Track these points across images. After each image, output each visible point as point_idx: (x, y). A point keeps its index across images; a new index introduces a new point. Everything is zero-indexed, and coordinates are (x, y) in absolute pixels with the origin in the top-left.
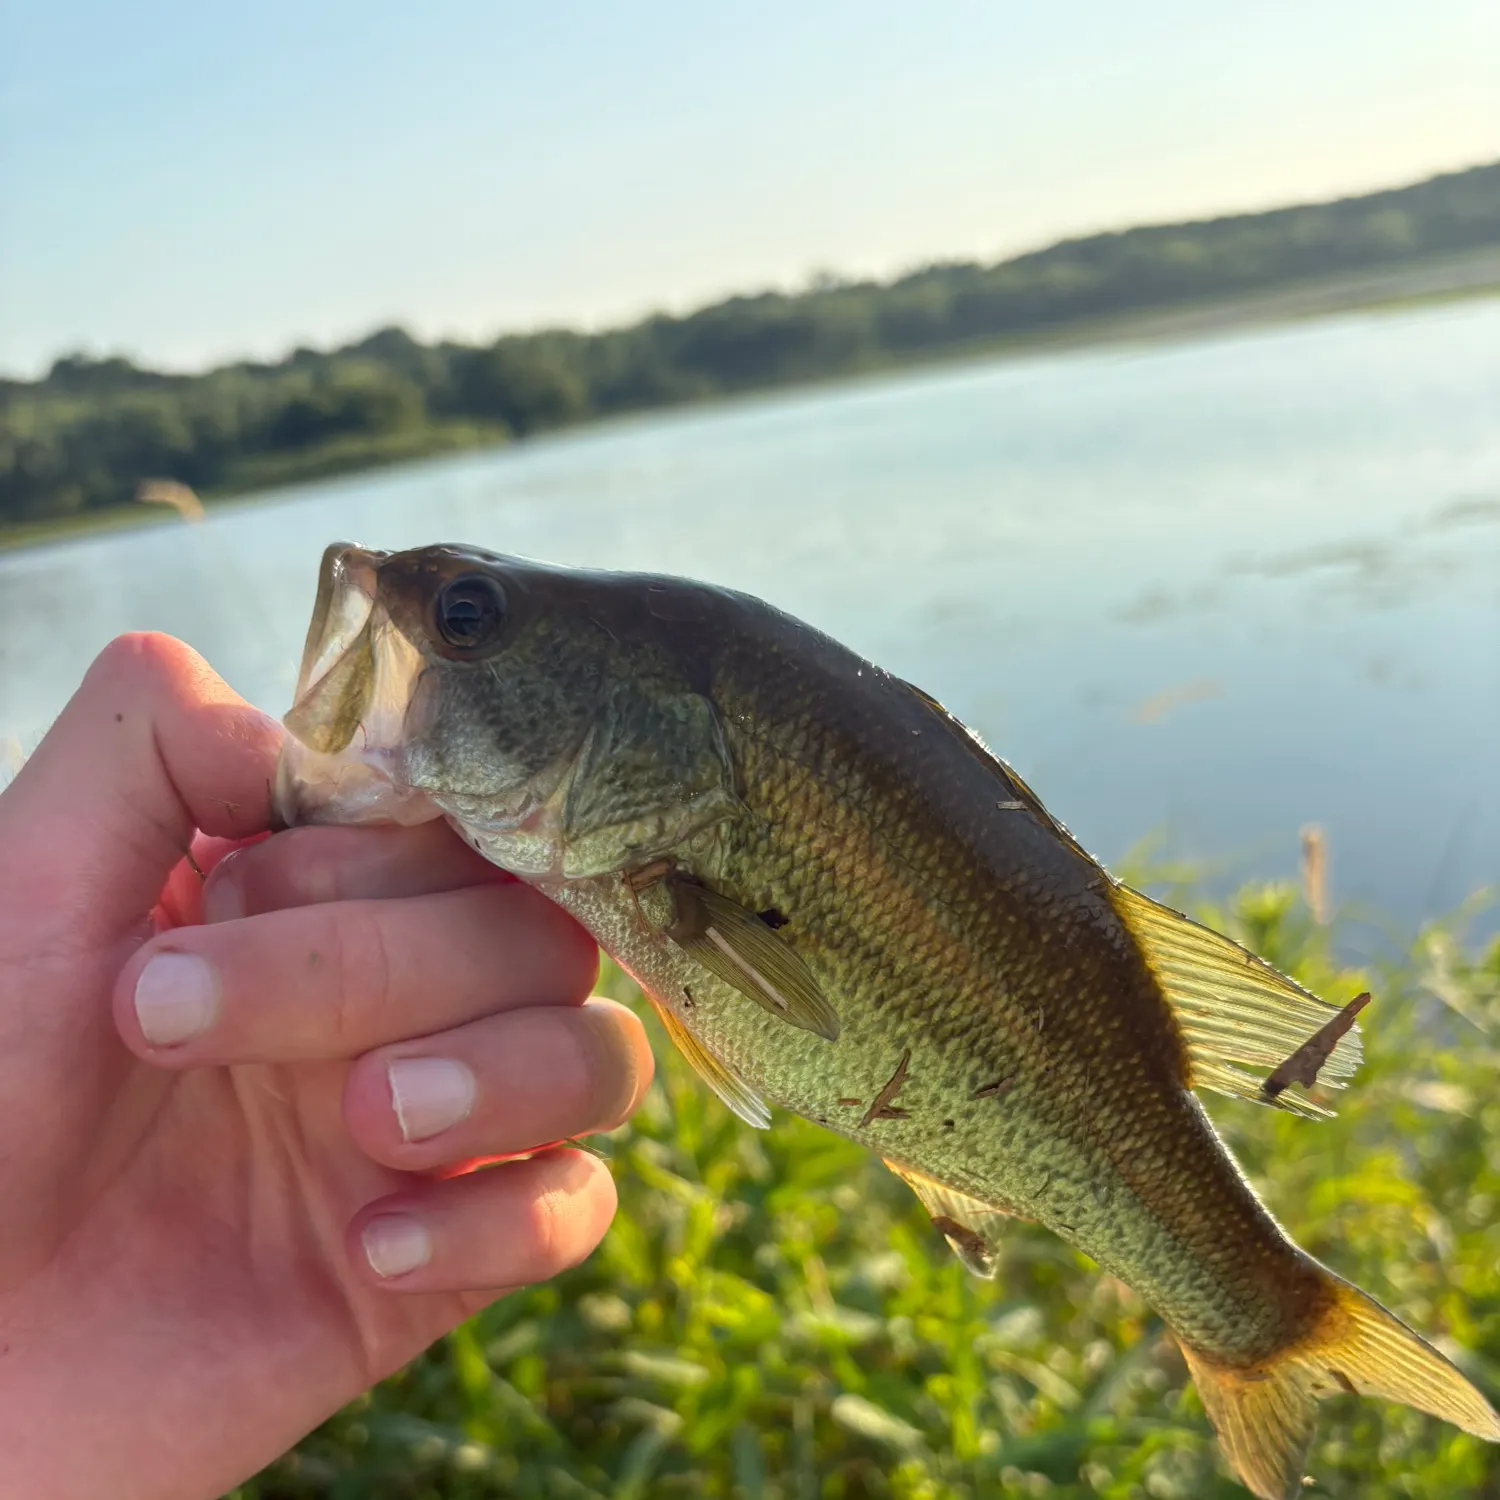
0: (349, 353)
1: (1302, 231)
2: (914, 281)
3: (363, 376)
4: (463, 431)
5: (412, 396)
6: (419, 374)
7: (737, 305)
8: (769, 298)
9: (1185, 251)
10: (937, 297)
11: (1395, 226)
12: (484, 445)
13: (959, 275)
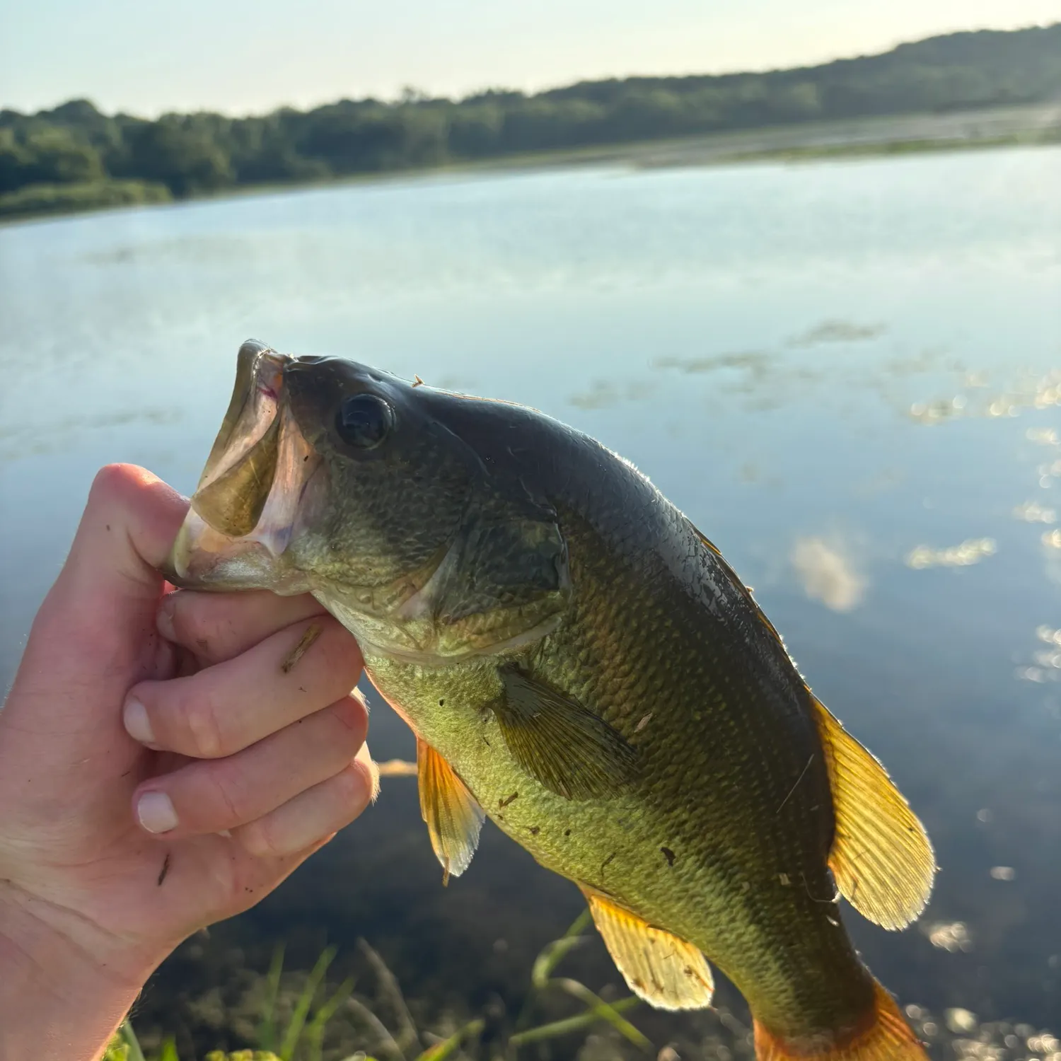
0: (44, 116)
1: (747, 93)
2: (475, 101)
3: (55, 137)
4: (134, 187)
5: (94, 155)
6: (99, 139)
7: (346, 105)
8: (369, 103)
9: (667, 99)
10: (492, 116)
11: (808, 95)
12: (152, 200)
13: (509, 99)
